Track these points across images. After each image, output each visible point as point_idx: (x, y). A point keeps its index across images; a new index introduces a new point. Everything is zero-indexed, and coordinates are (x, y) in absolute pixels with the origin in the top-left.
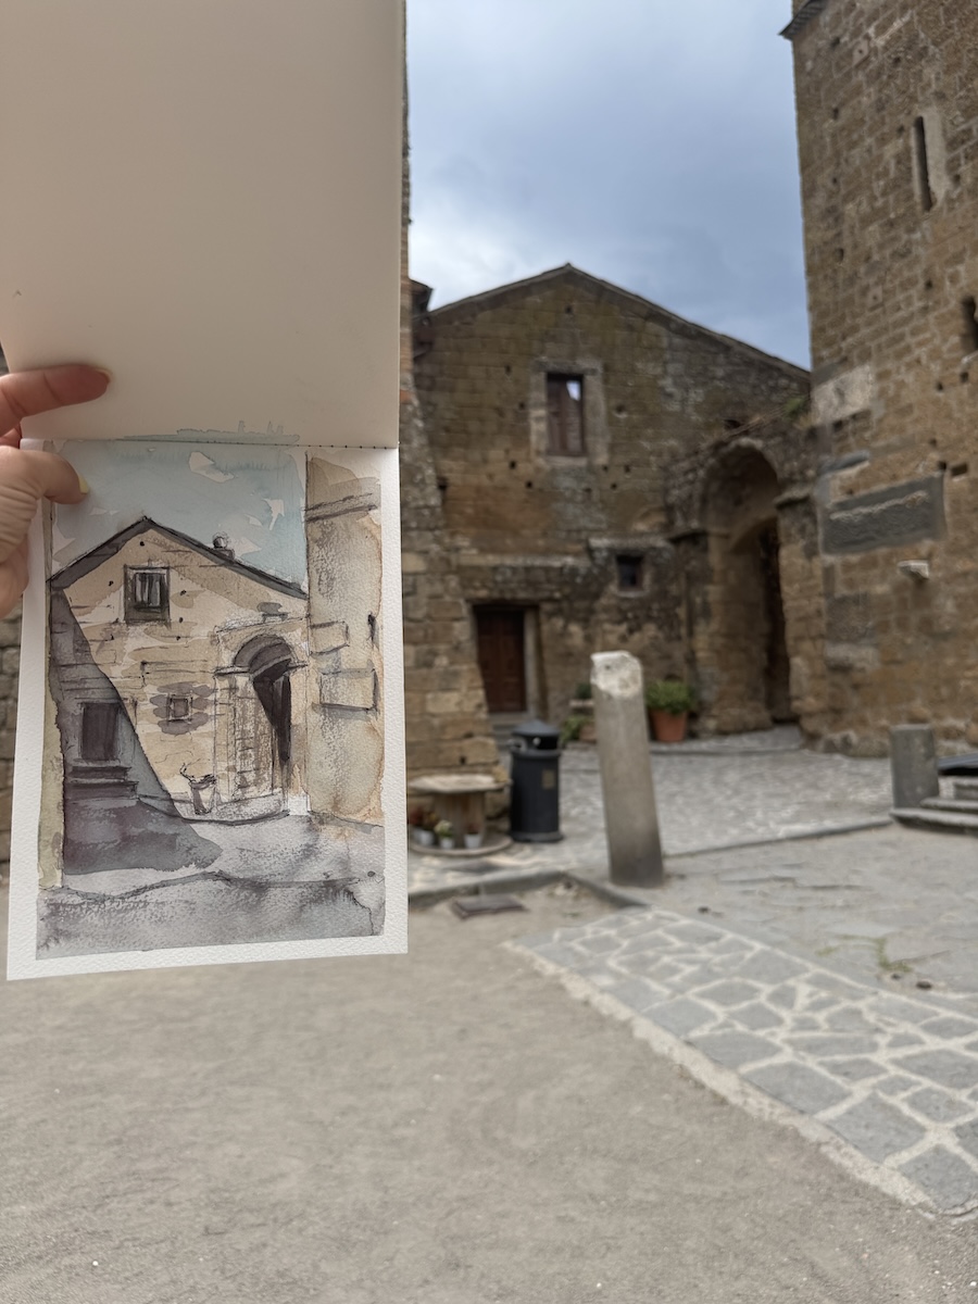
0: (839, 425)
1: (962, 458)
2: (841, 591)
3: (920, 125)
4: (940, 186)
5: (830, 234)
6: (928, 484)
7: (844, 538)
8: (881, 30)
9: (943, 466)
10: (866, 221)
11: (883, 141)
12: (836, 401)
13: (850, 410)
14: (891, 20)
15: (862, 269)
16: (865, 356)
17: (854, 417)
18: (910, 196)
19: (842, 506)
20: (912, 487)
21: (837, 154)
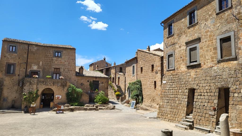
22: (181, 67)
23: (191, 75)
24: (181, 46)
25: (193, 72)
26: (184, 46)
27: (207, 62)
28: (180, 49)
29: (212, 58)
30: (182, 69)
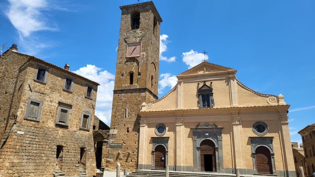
0: (112, 135)
1: (125, 142)
2: (110, 152)
3: (126, 109)
4: (127, 116)
5: (115, 114)
6: (121, 144)
7: (111, 147)
8: (124, 98)
9: (123, 142)
10: (119, 115)
11: (122, 109)
12: (113, 132)
13: (114, 133)
14: (125, 98)
15: (118, 120)
16: (117, 129)
17: (114, 134)
18: (124, 115)
19: (111, 143)
20: (120, 144)
21: (117, 107)
22: (49, 122)
23: (59, 133)
24: (53, 101)
25: (60, 131)
26: (56, 103)
27: (73, 127)
28: (50, 103)
29: (77, 125)
30: (50, 124)
